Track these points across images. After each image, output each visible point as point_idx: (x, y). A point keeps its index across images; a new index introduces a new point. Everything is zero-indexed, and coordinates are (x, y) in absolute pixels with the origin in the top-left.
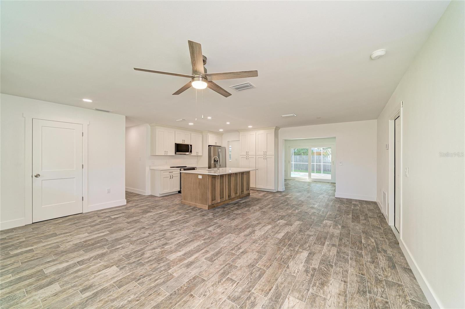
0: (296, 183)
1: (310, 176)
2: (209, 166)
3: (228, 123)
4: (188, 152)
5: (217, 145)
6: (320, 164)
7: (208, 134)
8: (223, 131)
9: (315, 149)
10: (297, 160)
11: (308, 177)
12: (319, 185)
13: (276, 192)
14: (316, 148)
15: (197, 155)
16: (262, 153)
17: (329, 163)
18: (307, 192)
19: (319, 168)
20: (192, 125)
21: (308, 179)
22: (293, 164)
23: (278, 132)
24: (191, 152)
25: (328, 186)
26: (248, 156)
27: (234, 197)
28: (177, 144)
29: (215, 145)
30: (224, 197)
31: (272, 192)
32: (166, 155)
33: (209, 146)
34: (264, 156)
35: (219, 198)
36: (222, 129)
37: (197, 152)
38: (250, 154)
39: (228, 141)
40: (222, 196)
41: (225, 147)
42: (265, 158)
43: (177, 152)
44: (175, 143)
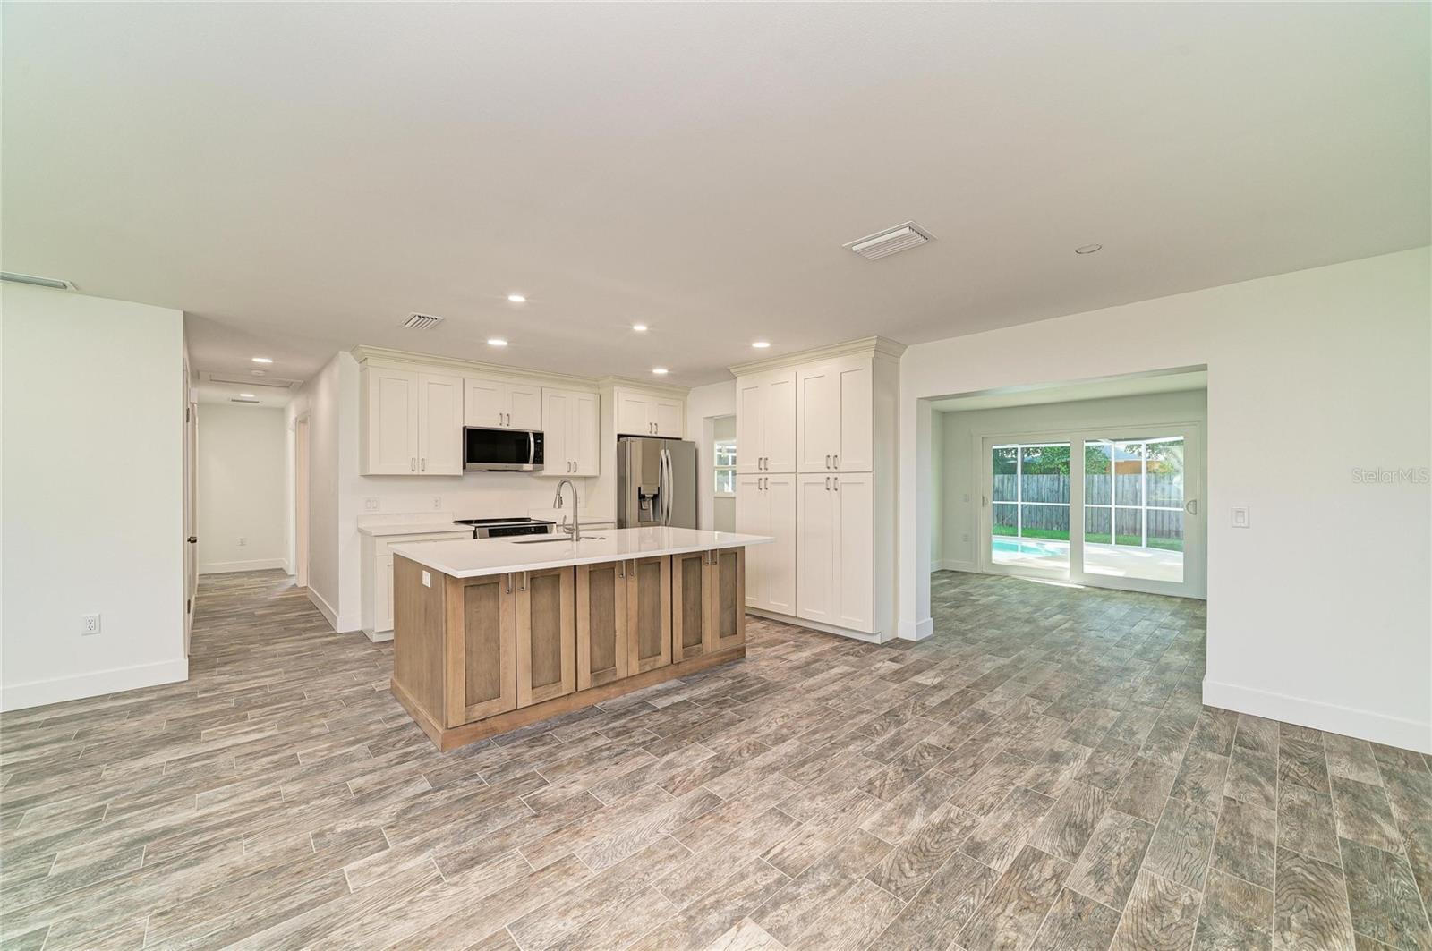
0: (1006, 591)
1: (1077, 557)
2: (622, 517)
3: (640, 328)
4: (527, 463)
5: (659, 435)
6: (1136, 510)
7: (615, 388)
8: (668, 374)
9: (1116, 450)
10: (1039, 493)
11: (1067, 565)
12: (1117, 610)
13: (882, 646)
14: (1122, 446)
15: (572, 474)
16: (820, 465)
17: (1177, 506)
18: (1044, 653)
19: (1132, 523)
20: (500, 347)
21: (1067, 575)
22: (1019, 508)
23: (897, 363)
24: (539, 460)
25: (1166, 619)
26: (767, 476)
27: (637, 673)
28: (468, 430)
29: (649, 435)
30: (560, 680)
31: (866, 643)
32: (421, 473)
33: (620, 436)
34: (828, 475)
35: (525, 683)
36: (662, 365)
37: (572, 463)
38: (773, 466)
39: (707, 418)
40: (547, 675)
41: (692, 443)
42: (832, 486)
43: (470, 460)
44: (464, 428)
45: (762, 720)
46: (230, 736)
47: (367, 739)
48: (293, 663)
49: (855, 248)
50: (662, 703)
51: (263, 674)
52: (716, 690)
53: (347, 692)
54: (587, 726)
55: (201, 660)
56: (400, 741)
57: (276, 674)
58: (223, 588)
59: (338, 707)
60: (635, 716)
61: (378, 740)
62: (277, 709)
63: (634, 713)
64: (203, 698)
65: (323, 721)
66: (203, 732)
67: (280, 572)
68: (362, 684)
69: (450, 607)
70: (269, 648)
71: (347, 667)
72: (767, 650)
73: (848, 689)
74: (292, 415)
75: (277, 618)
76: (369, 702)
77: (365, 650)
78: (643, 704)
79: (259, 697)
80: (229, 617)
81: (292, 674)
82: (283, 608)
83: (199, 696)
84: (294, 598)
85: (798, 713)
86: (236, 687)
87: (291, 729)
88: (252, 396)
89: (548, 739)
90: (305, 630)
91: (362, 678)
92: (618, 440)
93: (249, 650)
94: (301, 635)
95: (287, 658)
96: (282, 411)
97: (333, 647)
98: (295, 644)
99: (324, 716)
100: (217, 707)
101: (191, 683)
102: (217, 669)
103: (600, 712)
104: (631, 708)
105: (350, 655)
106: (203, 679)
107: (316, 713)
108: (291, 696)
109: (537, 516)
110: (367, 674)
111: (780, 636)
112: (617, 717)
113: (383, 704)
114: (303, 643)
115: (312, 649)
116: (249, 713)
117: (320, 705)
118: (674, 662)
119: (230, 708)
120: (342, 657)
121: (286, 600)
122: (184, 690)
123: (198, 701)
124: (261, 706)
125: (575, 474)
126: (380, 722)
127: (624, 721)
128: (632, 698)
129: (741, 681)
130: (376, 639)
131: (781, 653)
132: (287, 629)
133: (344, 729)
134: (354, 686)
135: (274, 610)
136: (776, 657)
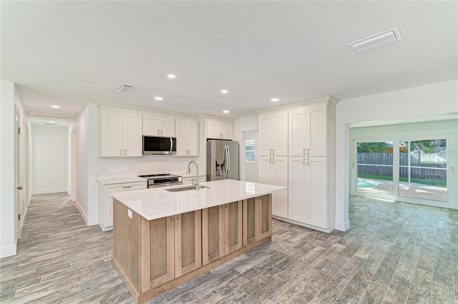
2: (209, 173)
4: (170, 151)
5: (223, 139)
7: (206, 119)
8: (229, 113)
13: (331, 234)
15: (187, 155)
16: (300, 153)
23: (335, 108)
24: (174, 149)
26: (274, 157)
27: (228, 253)
28: (145, 137)
29: (219, 138)
30: (195, 262)
31: (322, 232)
32: (124, 156)
33: (208, 139)
34: (304, 157)
35: (179, 265)
36: (226, 110)
37: (188, 151)
38: (277, 153)
39: (243, 131)
40: (189, 259)
41: (237, 142)
42: (306, 162)
43: (145, 150)
44: (143, 136)
45: (295, 282)
46: (30, 294)
47: (99, 296)
48: (66, 244)
49: (354, 46)
50: (242, 270)
51: (52, 251)
52: (265, 262)
53: (91, 262)
54: (209, 286)
55: (24, 242)
56: (116, 297)
57: (58, 251)
58: (42, 201)
59: (86, 273)
60: (231, 279)
61: (105, 297)
62: (56, 274)
63: (230, 277)
64: (21, 267)
65: (78, 282)
66: (17, 291)
67: (66, 193)
68: (98, 257)
69: (142, 231)
70: (57, 234)
71: (91, 246)
72: (280, 236)
73: (327, 261)
74: (70, 130)
75: (62, 217)
76: (101, 269)
77: (100, 236)
78: (233, 271)
79: (48, 266)
80: (41, 217)
81: (66, 251)
82: (65, 212)
83: (19, 265)
84: (71, 207)
85: (311, 278)
86: (38, 259)
87: (62, 288)
88: (53, 122)
89: (191, 296)
90: (74, 224)
91: (99, 253)
92: (207, 141)
93: (47, 236)
94: (71, 227)
95: (64, 241)
96: (66, 128)
97: (86, 234)
98: (67, 233)
99: (79, 279)
100: (27, 273)
101: (17, 257)
102: (31, 248)
103: (214, 276)
104: (228, 273)
105: (93, 239)
106: (23, 254)
107: (75, 277)
108: (64, 265)
109: (174, 173)
110: (101, 251)
111: (283, 229)
112: (223, 280)
113: (108, 271)
114: (73, 232)
115: (76, 235)
116: (43, 277)
117: (78, 271)
118: (244, 246)
119: (33, 274)
120: (89, 240)
121: (66, 208)
122: (13, 261)
123: (18, 269)
124: (49, 272)
125: (189, 155)
126: (106, 283)
127: (226, 282)
128: (227, 267)
129: (275, 256)
130: (104, 230)
131: (287, 238)
132: (67, 224)
133: (88, 289)
134: (94, 259)
135: (61, 213)
136: (286, 241)
